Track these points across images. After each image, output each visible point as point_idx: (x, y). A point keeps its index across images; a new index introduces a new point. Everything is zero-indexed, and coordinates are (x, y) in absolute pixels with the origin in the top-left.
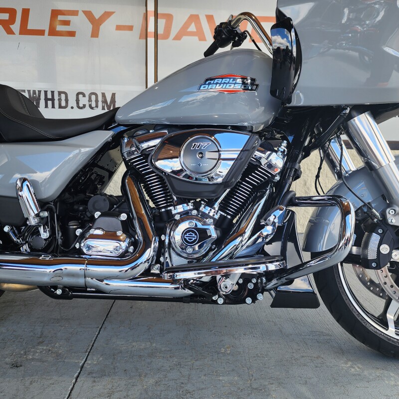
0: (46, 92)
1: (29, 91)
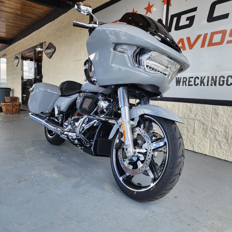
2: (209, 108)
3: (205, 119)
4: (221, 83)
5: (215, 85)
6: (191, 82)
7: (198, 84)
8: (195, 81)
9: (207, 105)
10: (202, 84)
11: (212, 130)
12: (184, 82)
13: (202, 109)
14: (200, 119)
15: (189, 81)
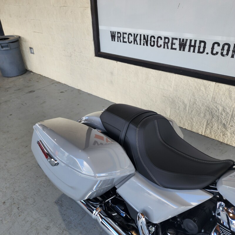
0: (191, 40)
1: (180, 39)
4: (152, 44)
5: (147, 45)
8: (128, 38)
10: (135, 42)
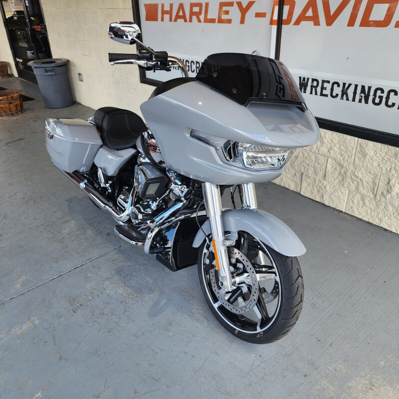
2: (352, 142)
3: (344, 158)
6: (326, 89)
7: (337, 95)
9: (349, 137)
11: (353, 177)
12: (314, 87)
13: (341, 142)
14: (336, 157)
15: (323, 88)
